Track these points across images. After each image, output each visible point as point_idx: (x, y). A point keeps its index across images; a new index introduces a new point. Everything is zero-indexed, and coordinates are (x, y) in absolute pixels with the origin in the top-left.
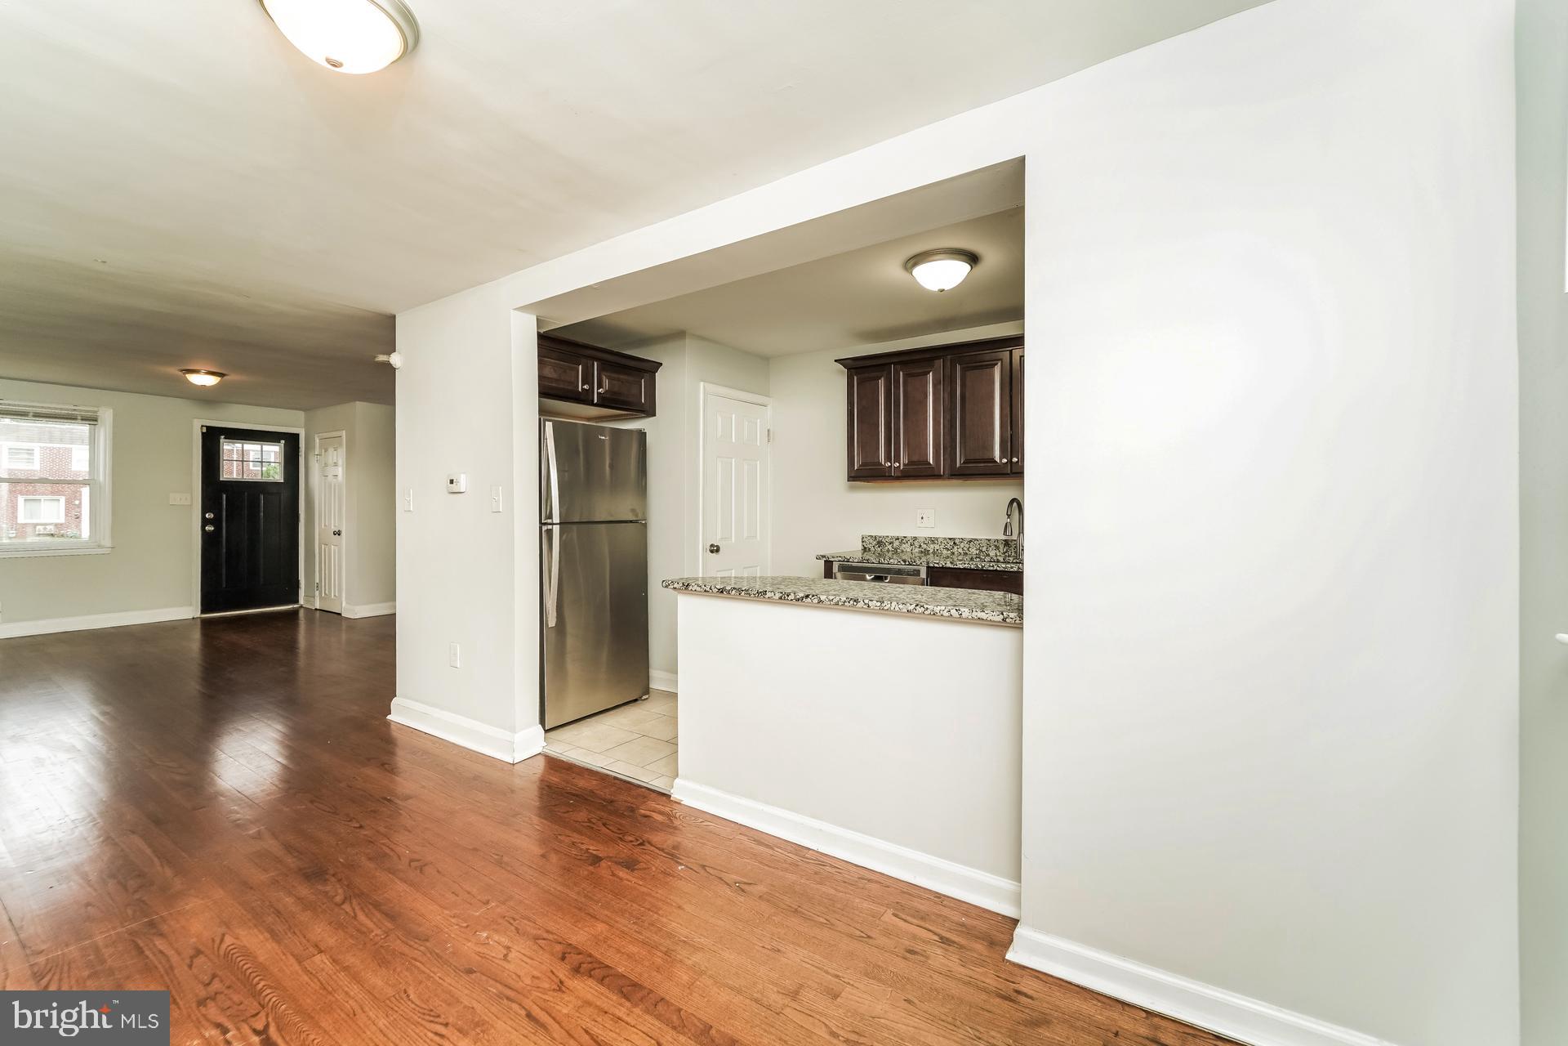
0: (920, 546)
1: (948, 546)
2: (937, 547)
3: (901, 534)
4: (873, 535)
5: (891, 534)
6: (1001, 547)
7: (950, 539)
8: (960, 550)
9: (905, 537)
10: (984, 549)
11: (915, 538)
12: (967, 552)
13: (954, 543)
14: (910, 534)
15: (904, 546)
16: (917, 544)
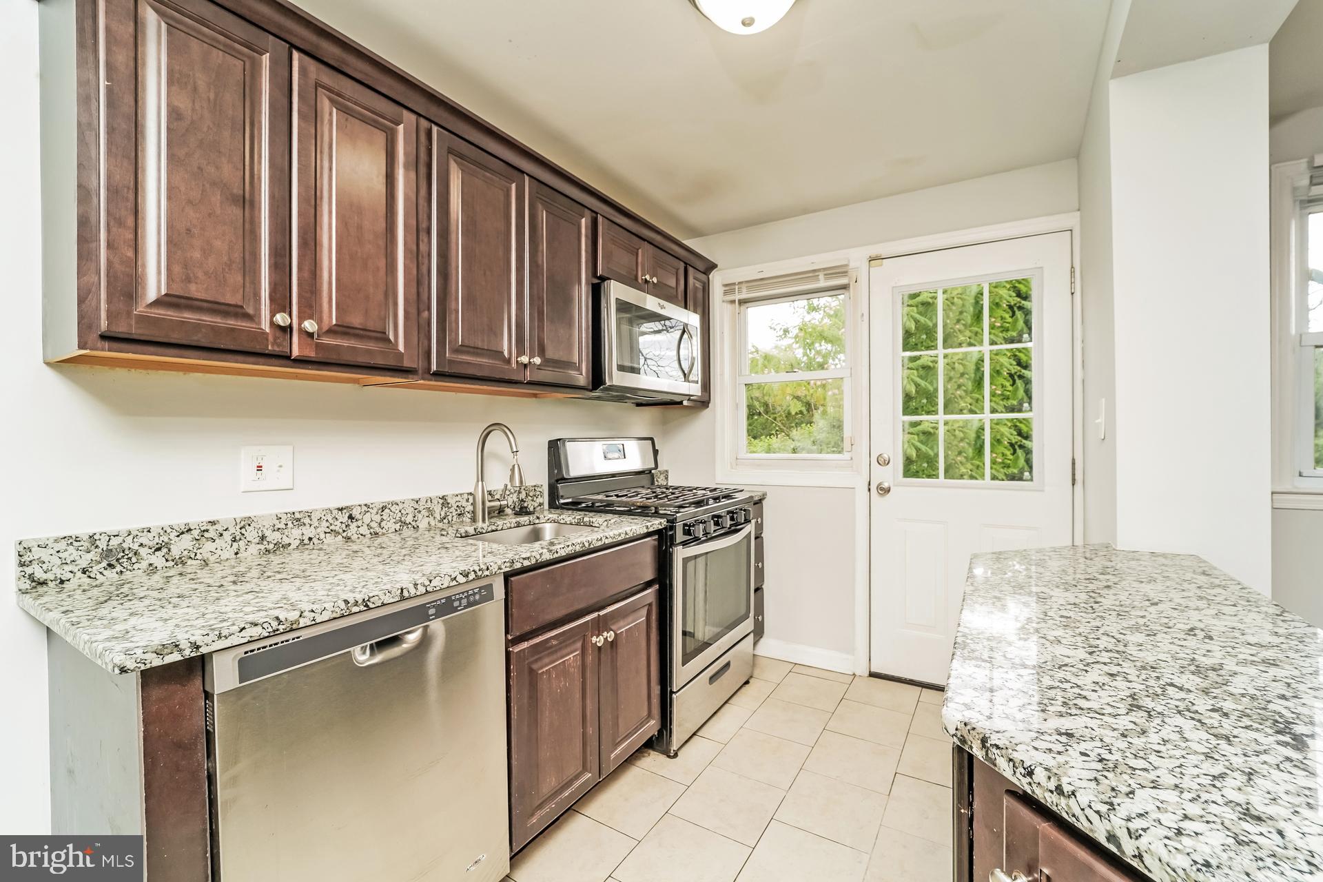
0: (263, 538)
1: (337, 527)
2: (309, 532)
3: (196, 518)
4: (83, 531)
5: (157, 521)
6: (437, 508)
7: (341, 510)
8: (363, 530)
9: (213, 523)
10: (409, 519)
11: (247, 522)
12: (378, 530)
13: (351, 517)
14: (227, 513)
15: (209, 546)
16: (251, 534)
